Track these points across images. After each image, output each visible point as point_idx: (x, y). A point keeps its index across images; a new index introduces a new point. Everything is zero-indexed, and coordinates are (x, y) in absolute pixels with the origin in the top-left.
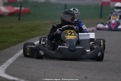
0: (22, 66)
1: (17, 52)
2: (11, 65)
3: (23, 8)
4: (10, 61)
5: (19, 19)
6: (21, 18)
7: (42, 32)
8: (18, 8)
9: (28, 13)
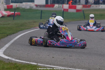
0: (14, 49)
1: (12, 40)
2: (8, 48)
3: (16, 12)
4: (7, 46)
5: (14, 19)
6: (15, 18)
7: (27, 27)
8: (13, 12)
9: (19, 15)
